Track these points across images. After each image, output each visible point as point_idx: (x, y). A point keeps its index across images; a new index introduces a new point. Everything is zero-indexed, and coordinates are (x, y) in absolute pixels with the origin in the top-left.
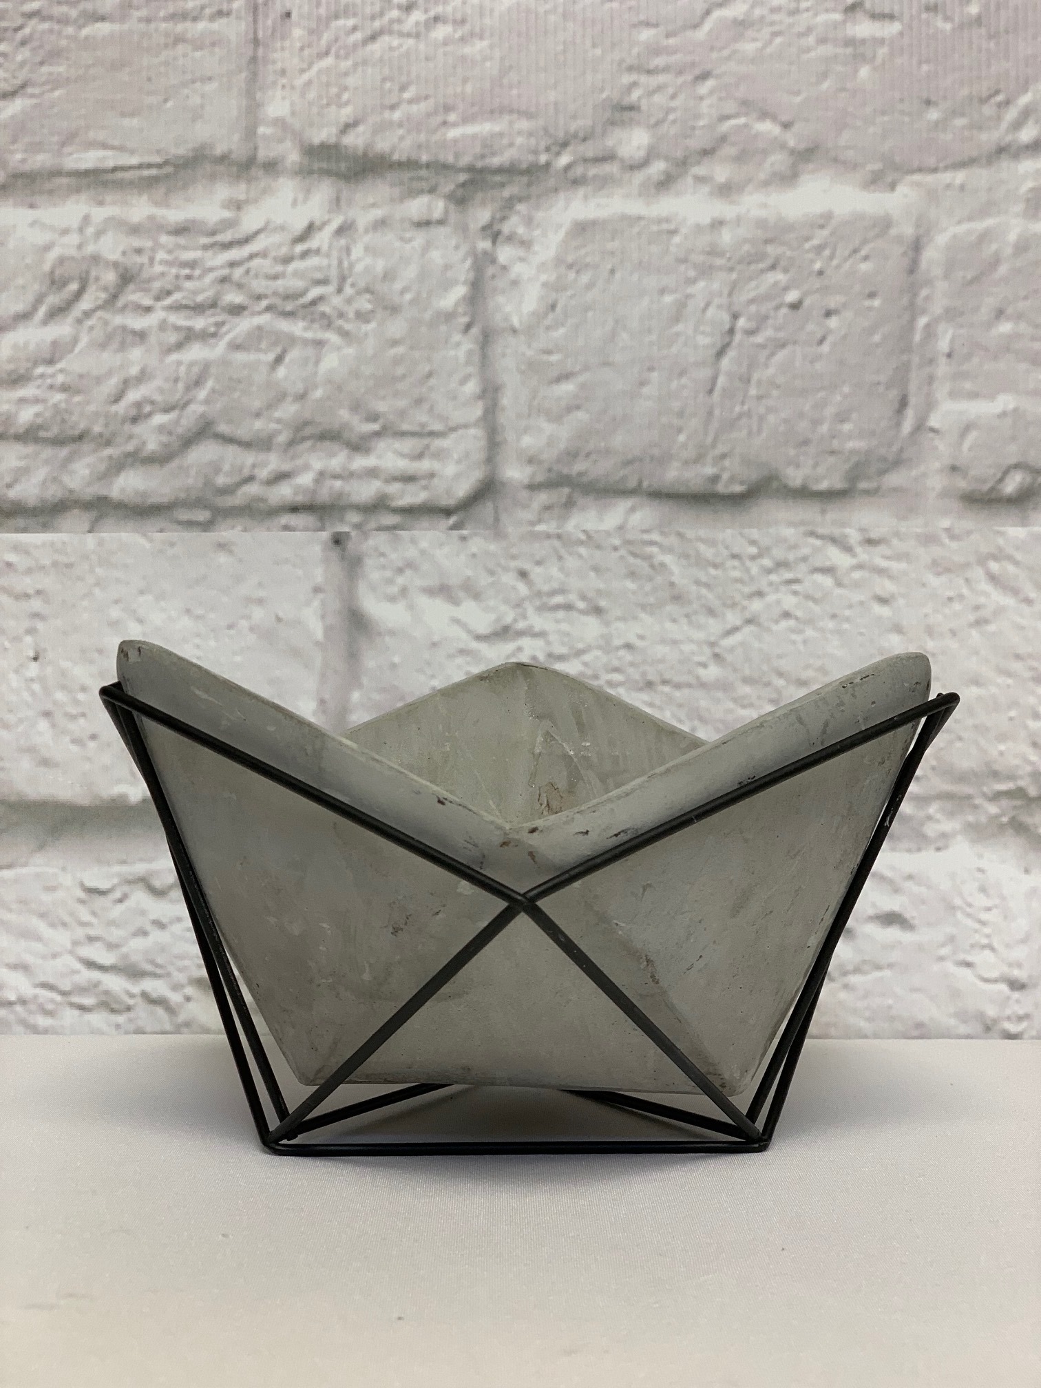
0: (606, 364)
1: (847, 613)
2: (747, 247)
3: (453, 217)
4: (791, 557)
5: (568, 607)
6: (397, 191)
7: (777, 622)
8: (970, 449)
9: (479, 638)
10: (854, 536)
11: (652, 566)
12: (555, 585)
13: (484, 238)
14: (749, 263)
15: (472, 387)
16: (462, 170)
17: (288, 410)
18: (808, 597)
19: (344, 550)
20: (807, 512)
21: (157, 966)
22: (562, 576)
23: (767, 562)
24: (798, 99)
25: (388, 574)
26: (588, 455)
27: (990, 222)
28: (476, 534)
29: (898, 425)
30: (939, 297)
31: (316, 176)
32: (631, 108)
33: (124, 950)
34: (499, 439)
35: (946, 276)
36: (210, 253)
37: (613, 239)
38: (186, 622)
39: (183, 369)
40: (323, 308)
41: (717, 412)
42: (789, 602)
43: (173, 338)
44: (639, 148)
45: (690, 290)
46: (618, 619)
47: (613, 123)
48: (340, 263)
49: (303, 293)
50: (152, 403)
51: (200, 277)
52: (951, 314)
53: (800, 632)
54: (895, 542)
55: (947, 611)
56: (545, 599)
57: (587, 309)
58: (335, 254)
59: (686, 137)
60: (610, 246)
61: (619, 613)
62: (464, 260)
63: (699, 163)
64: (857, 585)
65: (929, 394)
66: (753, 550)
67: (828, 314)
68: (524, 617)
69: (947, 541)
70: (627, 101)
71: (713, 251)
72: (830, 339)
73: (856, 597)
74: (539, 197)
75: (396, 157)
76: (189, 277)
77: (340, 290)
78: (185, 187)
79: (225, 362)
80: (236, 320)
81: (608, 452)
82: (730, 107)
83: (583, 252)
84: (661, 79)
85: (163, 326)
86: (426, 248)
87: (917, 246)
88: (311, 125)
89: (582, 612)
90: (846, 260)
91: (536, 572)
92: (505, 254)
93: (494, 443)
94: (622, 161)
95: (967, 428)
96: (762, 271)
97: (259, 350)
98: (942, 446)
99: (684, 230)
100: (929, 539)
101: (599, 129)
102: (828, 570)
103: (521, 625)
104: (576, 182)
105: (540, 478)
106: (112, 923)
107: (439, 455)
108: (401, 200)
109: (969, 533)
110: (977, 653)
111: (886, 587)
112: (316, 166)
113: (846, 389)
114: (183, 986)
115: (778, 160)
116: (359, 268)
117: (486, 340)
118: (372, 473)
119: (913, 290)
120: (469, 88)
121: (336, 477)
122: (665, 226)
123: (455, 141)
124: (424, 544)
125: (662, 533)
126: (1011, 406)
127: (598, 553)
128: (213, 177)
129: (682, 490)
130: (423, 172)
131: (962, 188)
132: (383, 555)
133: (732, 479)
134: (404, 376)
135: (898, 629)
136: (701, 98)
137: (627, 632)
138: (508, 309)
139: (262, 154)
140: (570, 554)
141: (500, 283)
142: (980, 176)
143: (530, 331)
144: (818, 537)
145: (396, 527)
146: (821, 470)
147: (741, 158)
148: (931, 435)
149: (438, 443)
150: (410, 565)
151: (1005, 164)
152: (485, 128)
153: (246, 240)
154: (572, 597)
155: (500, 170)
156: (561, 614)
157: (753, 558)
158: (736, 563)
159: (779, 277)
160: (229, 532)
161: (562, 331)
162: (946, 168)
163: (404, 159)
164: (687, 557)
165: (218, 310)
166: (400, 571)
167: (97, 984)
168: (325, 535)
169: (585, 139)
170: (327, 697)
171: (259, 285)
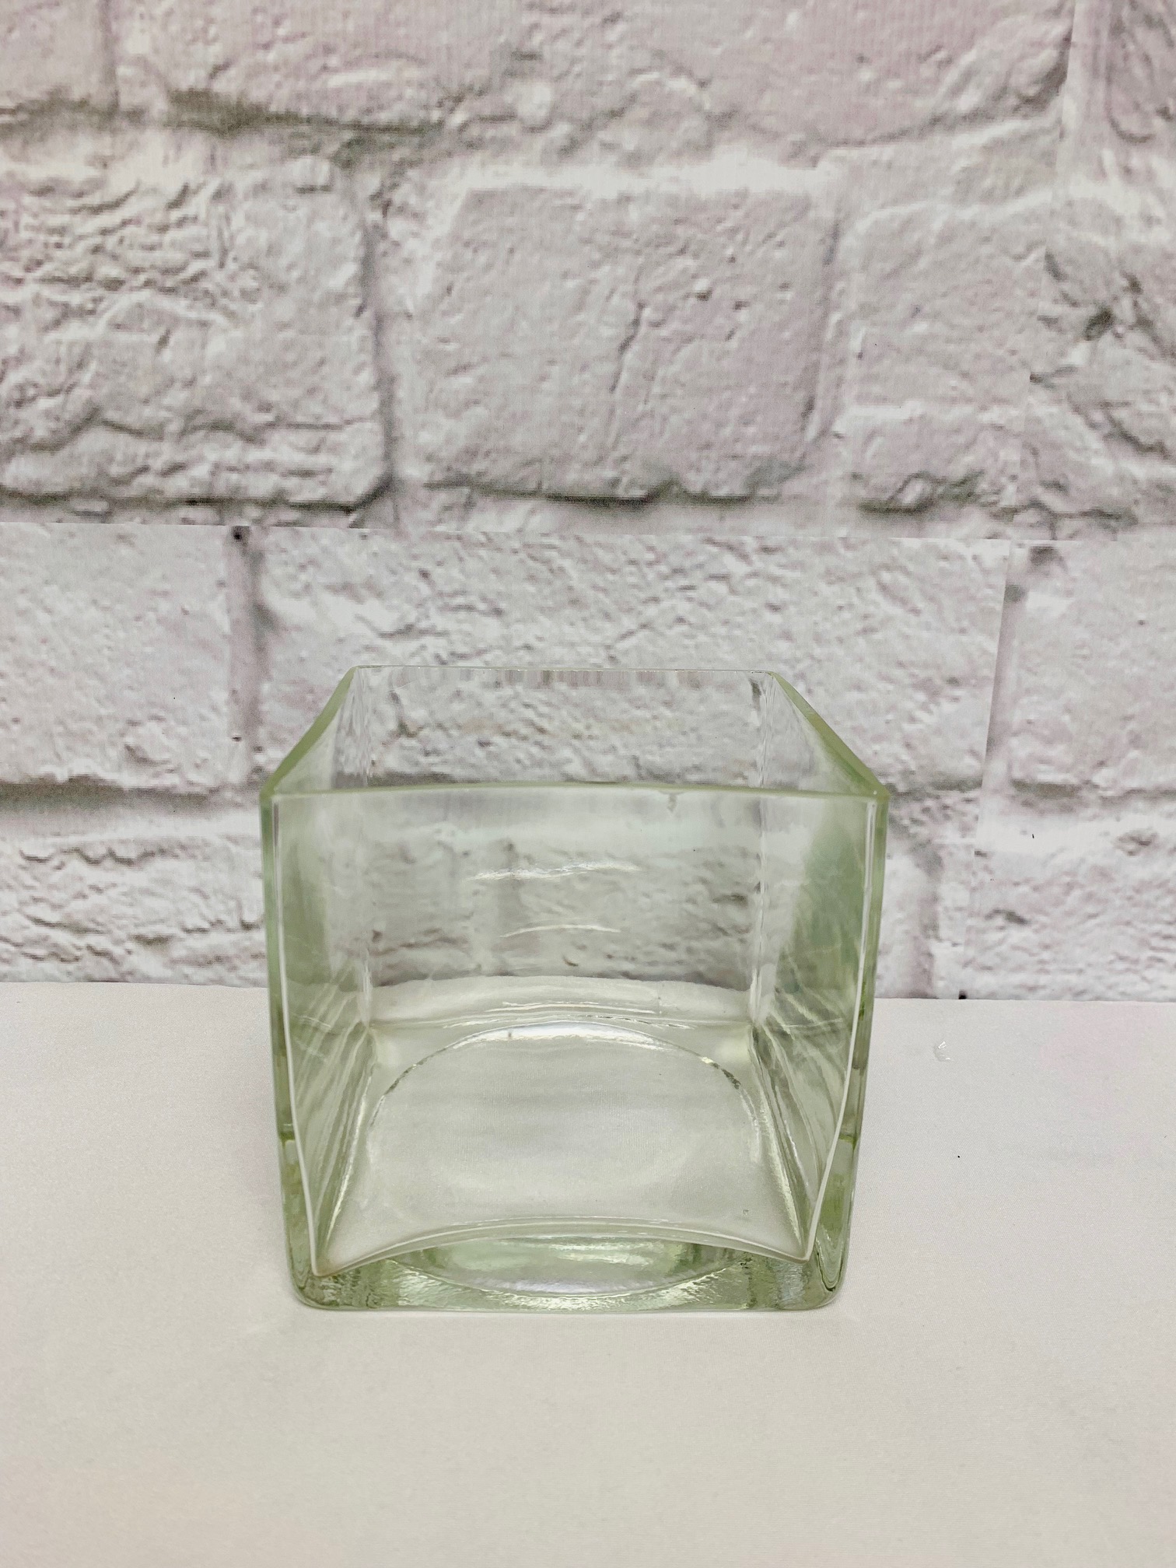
0: (505, 355)
1: (740, 619)
2: (655, 228)
3: (339, 184)
4: (687, 564)
5: (470, 608)
6: (277, 150)
7: (670, 627)
8: (874, 456)
9: (383, 635)
10: (750, 543)
11: (551, 571)
12: (456, 586)
13: (373, 209)
14: (657, 246)
15: (366, 377)
16: (347, 126)
17: (177, 397)
18: (702, 604)
19: (245, 544)
20: (706, 518)
21: (98, 924)
22: (461, 577)
23: (664, 569)
24: (718, 51)
25: (291, 570)
26: (487, 454)
27: (915, 207)
28: (376, 533)
29: (803, 429)
30: (853, 291)
31: (186, 129)
32: (532, 56)
33: (67, 910)
34: (395, 434)
35: (864, 268)
36: (78, 219)
37: (512, 213)
38: (93, 613)
39: (63, 350)
40: (205, 284)
41: (619, 412)
42: (683, 608)
43: (50, 315)
44: (540, 107)
45: (593, 275)
46: (518, 621)
47: (511, 74)
48: (220, 234)
49: (182, 268)
50: (35, 385)
51: (71, 246)
52: (867, 311)
53: (693, 637)
54: (791, 550)
55: (836, 619)
56: (447, 600)
57: (486, 293)
58: (214, 222)
59: (593, 94)
60: (510, 221)
61: (517, 614)
62: (353, 234)
63: (605, 126)
64: (750, 592)
65: (836, 398)
66: (651, 556)
67: (738, 306)
68: (427, 617)
69: (842, 551)
70: (527, 48)
71: (619, 232)
72: (738, 335)
73: (749, 604)
74: (432, 161)
75: (273, 108)
76: (59, 246)
77: (222, 265)
78: (42, 139)
79: (107, 344)
80: (115, 296)
81: (507, 451)
82: (642, 59)
83: (481, 227)
84: (566, 20)
85: (37, 300)
86: (311, 220)
87: (836, 233)
88: (177, 66)
89: (484, 613)
90: (759, 245)
91: (437, 573)
92: (396, 227)
93: (391, 440)
94: (522, 120)
95: (871, 436)
96: (671, 256)
97: (142, 331)
98: (845, 452)
99: (589, 206)
100: (825, 548)
101: (496, 82)
102: (723, 578)
103: (424, 624)
104: (472, 146)
105: (439, 477)
106: (52, 887)
107: (335, 450)
108: (283, 160)
109: (864, 543)
110: (861, 660)
111: (778, 594)
112: (185, 117)
113: (752, 390)
114: (123, 942)
115: (692, 127)
116: (241, 240)
117: (379, 325)
118: (269, 466)
119: (828, 282)
120: (350, 26)
121: (232, 469)
122: (569, 201)
123: (338, 91)
124: (325, 542)
125: (562, 538)
126: (918, 412)
127: (498, 556)
128: (73, 127)
129: (582, 493)
130: (304, 128)
131: (889, 165)
132: (284, 551)
133: (632, 483)
134: (295, 364)
135: (787, 636)
136: (610, 47)
137: (527, 633)
138: (401, 291)
139: (126, 101)
140: (470, 555)
141: (393, 261)
142: (908, 152)
143: (425, 317)
144: (714, 543)
145: (295, 523)
146: (722, 475)
147: (651, 122)
148: (835, 441)
149: (333, 437)
150: (312, 562)
151: (938, 137)
152: (370, 75)
153: (116, 204)
154: (473, 599)
155: (387, 129)
156: (462, 615)
157: (650, 564)
158: (633, 568)
159: (688, 262)
160: (128, 523)
161: (458, 317)
162: (874, 141)
163: (282, 110)
164: (585, 561)
165: (94, 284)
166: (303, 567)
167: (46, 938)
168: (225, 530)
169: (481, 93)
170: (238, 687)
171: (136, 257)
